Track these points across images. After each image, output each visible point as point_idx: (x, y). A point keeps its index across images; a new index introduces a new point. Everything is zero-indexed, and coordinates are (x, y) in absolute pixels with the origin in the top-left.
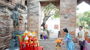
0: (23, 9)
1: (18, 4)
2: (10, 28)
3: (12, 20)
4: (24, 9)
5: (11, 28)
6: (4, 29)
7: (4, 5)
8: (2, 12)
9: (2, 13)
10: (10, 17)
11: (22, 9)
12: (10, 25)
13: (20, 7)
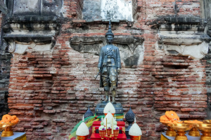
0: (188, 29)
1: (158, 20)
2: (125, 96)
3: (131, 72)
4: (195, 28)
5: (128, 93)
6: (103, 96)
7: (96, 38)
8: (96, 54)
9: (97, 56)
10: (124, 65)
11: (177, 30)
12: (125, 86)
13: (163, 26)
